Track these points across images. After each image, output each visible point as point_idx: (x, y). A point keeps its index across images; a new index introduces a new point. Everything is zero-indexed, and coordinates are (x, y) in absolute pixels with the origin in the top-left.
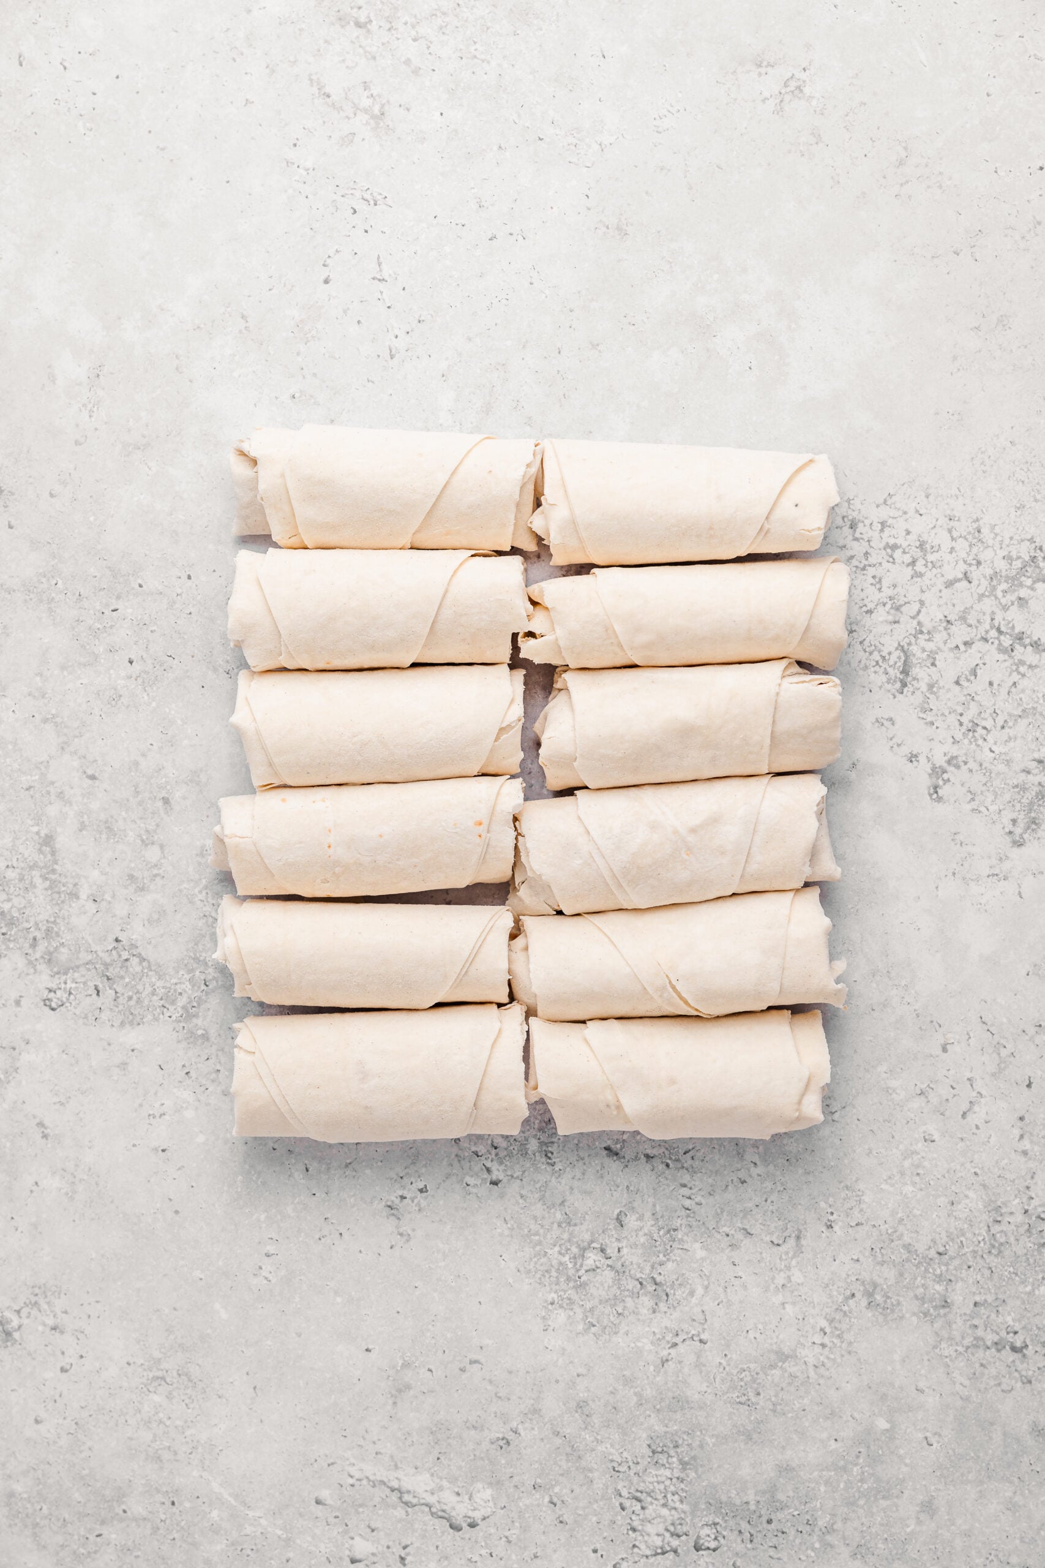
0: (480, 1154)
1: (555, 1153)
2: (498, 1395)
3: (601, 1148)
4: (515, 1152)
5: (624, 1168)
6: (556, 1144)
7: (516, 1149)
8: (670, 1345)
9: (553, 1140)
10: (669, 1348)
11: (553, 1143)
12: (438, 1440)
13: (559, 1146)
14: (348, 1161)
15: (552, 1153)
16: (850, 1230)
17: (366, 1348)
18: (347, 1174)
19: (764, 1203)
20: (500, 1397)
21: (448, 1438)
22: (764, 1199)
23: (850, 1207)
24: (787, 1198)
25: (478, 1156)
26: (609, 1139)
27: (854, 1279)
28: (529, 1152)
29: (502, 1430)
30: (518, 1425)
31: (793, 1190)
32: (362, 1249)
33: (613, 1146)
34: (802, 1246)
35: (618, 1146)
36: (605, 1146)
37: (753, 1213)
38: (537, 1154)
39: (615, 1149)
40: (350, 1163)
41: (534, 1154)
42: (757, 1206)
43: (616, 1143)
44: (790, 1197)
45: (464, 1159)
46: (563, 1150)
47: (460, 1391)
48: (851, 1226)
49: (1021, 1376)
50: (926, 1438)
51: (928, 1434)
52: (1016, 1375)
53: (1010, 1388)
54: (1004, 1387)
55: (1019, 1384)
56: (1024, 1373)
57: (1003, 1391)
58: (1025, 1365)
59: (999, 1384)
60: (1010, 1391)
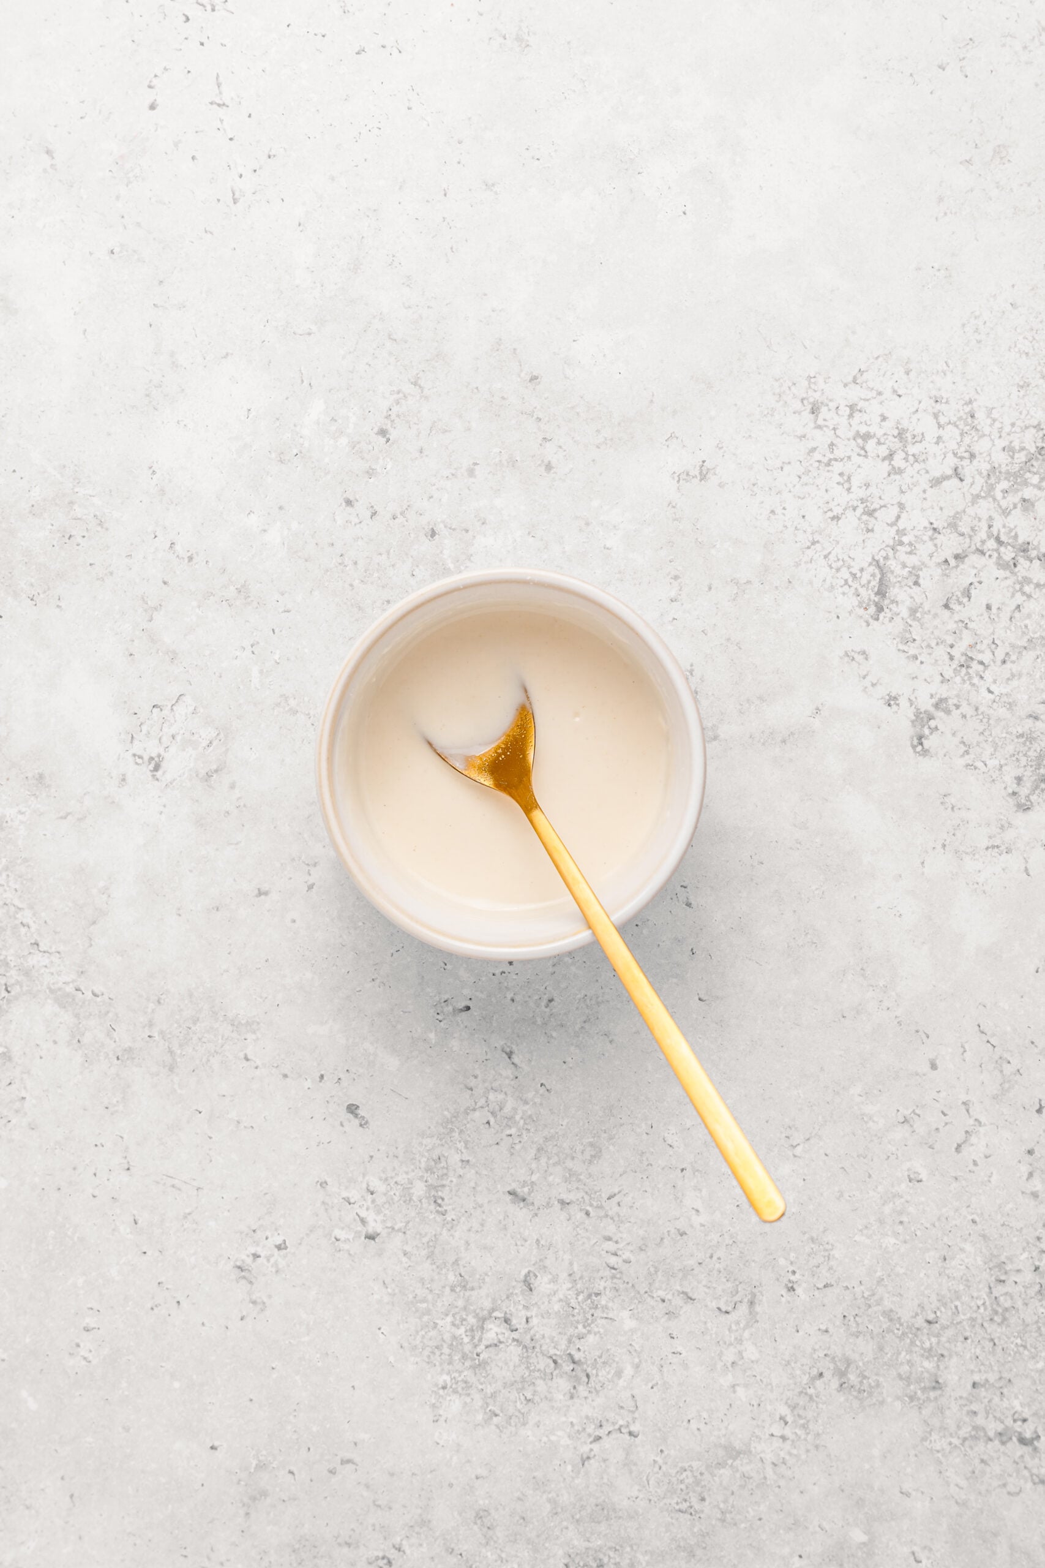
0: (352, 1201)
1: (446, 1199)
2: (377, 1503)
3: (504, 1193)
4: (396, 1198)
5: (533, 1217)
6: (447, 1188)
7: (397, 1194)
8: (591, 1439)
9: (444, 1182)
10: (591, 1443)
11: (443, 1186)
12: (302, 1560)
13: (451, 1191)
14: (187, 1211)
15: (443, 1199)
16: (816, 1293)
17: (211, 1445)
18: (186, 1226)
19: (708, 1260)
20: (379, 1506)
21: (315, 1557)
22: (708, 1255)
23: (817, 1264)
24: (738, 1253)
25: (350, 1204)
26: (514, 1181)
27: (822, 1355)
28: (414, 1198)
29: (382, 1547)
30: (401, 1540)
31: (745, 1244)
32: (205, 1322)
33: (519, 1190)
34: (757, 1313)
35: (526, 1190)
36: (508, 1189)
37: (695, 1272)
38: (423, 1201)
39: (521, 1194)
40: (189, 1214)
41: (420, 1201)
42: (700, 1264)
43: (523, 1186)
44: (741, 1253)
45: (333, 1207)
46: (456, 1195)
47: (328, 1499)
48: (818, 1289)
49: (1032, 1475)
50: (913, 1553)
51: (916, 1549)
52: (1026, 1473)
53: (1017, 1490)
54: (1011, 1488)
55: (1029, 1485)
56: (1035, 1471)
57: (1009, 1493)
58: (1037, 1460)
59: (1004, 1485)
60: (1018, 1494)
